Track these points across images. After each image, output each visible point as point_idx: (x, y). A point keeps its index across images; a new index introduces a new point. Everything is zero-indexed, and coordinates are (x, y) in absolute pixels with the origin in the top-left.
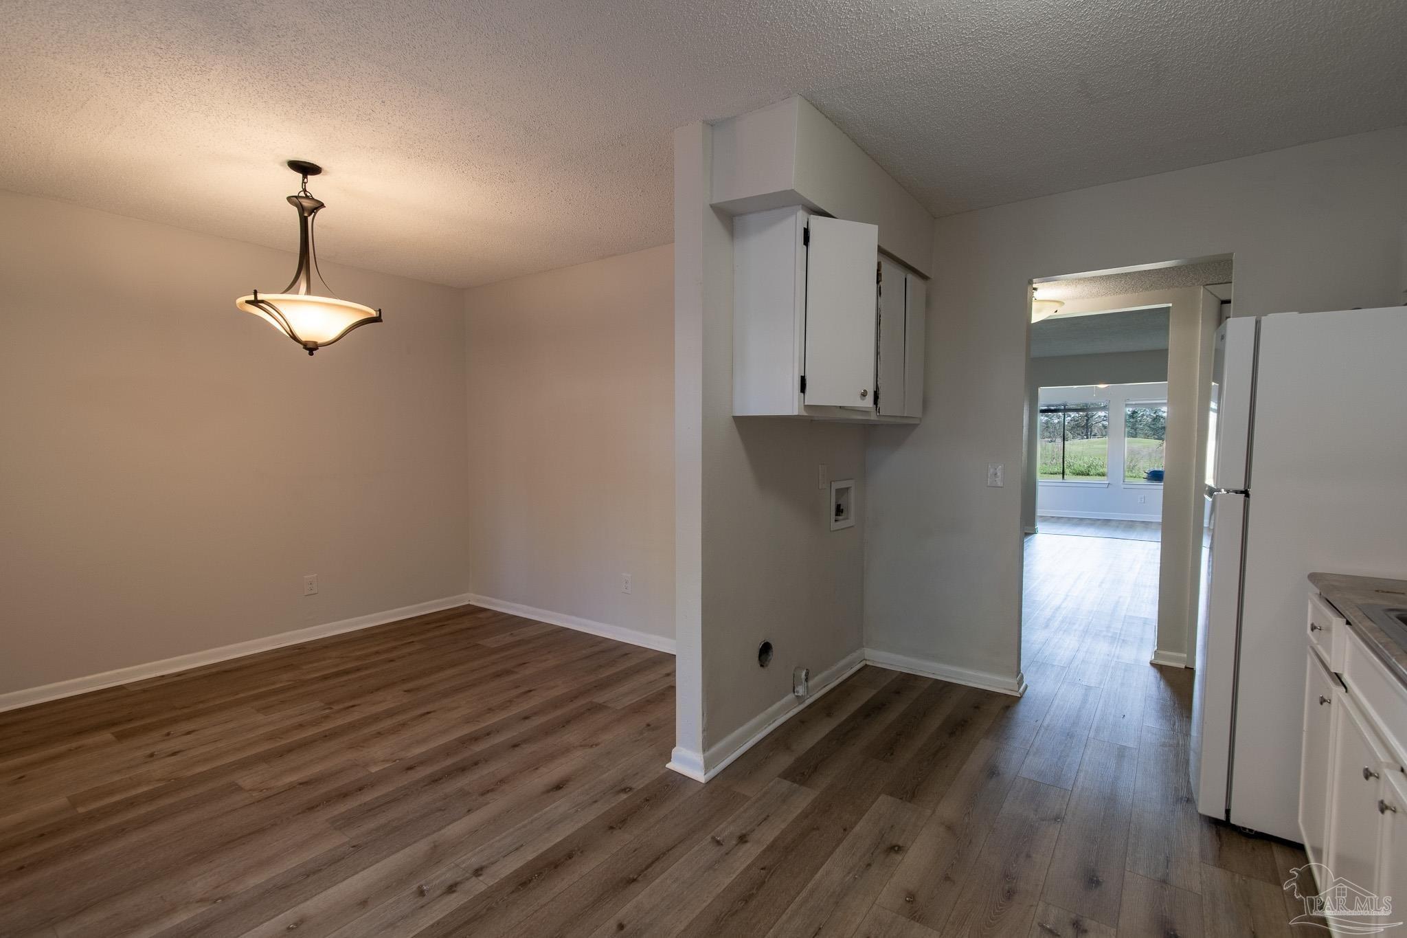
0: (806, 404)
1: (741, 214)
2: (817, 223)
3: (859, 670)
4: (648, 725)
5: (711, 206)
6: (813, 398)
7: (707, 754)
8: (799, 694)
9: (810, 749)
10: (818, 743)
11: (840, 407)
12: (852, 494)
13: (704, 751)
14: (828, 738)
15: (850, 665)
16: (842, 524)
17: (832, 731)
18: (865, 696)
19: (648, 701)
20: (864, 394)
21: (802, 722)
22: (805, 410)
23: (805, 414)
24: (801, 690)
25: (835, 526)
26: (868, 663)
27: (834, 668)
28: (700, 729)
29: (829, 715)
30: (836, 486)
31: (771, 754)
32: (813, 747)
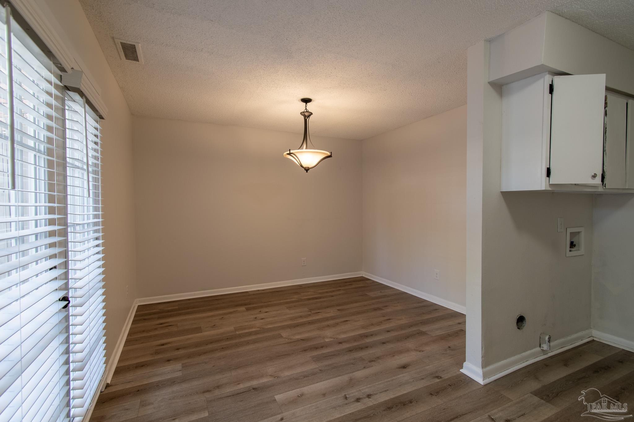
0: (550, 183)
1: (507, 84)
2: (558, 81)
3: (588, 342)
4: (449, 347)
5: (489, 83)
6: (554, 179)
7: (485, 370)
8: (543, 349)
9: (553, 382)
10: (558, 380)
11: (575, 184)
12: (583, 235)
13: (483, 368)
14: (568, 378)
15: (581, 338)
16: (574, 253)
17: (569, 375)
18: (594, 359)
19: (449, 335)
20: (594, 176)
21: (547, 366)
22: (550, 187)
23: (550, 189)
24: (545, 347)
25: (569, 254)
26: (595, 339)
27: (569, 338)
28: (480, 356)
29: (566, 365)
30: (569, 230)
31: (525, 379)
32: (555, 382)
